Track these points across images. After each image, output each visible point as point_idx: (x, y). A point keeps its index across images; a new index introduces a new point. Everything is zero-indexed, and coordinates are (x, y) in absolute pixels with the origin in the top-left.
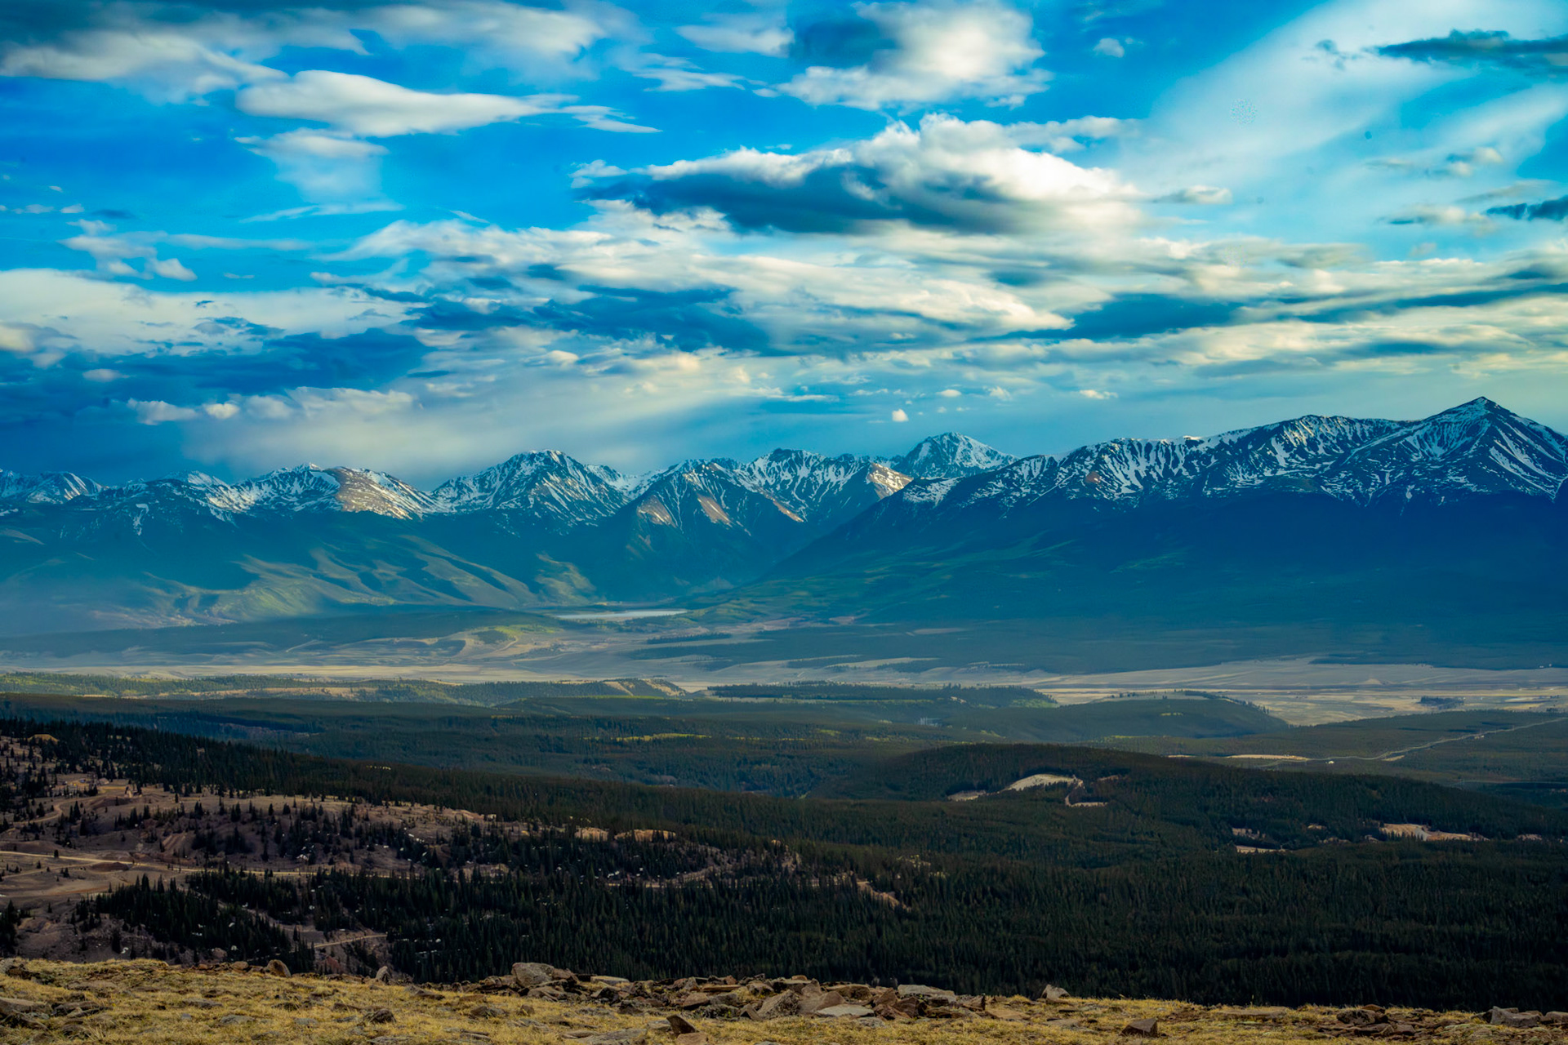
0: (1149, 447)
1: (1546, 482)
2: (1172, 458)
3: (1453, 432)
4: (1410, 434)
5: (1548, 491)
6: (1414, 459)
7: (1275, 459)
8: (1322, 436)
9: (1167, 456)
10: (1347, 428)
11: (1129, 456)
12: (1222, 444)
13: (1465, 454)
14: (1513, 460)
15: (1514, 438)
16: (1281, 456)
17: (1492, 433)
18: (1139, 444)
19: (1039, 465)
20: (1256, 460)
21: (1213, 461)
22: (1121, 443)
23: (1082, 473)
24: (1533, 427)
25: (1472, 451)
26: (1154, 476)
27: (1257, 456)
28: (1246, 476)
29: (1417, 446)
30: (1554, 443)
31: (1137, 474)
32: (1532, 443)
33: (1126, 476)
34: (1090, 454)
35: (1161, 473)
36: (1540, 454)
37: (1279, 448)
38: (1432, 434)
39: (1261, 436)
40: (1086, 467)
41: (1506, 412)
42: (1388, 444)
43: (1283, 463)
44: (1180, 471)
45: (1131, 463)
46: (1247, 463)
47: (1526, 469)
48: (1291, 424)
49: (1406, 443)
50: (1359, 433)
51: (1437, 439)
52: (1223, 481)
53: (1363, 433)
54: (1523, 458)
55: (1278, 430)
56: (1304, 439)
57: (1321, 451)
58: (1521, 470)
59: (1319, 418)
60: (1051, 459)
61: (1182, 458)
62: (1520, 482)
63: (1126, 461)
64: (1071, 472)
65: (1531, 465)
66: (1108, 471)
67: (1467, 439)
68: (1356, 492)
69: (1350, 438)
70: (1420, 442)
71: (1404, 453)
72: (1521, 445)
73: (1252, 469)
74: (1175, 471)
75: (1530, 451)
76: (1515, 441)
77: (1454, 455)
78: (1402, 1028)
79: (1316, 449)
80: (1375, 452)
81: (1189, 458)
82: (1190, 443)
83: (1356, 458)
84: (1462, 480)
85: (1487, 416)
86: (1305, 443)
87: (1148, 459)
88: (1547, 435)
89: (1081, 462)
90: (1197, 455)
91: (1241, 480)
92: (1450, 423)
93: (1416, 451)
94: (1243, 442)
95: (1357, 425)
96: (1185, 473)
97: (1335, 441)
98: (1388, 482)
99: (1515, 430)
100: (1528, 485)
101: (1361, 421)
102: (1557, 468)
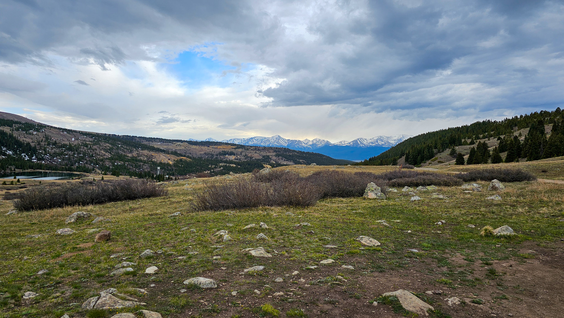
0: (239, 139)
15: (281, 139)
16: (254, 141)
19: (226, 141)
20: (252, 141)
21: (247, 141)
22: (236, 139)
31: (238, 142)
36: (284, 141)
39: (252, 138)
48: (255, 137)
53: (264, 138)
56: (257, 139)
58: (282, 143)
59: (259, 136)
66: (235, 142)
67: (276, 139)
68: (264, 145)
71: (269, 141)
80: (266, 140)
82: (244, 139)
84: (276, 144)
89: (231, 140)
91: (250, 143)
94: (250, 139)
96: (243, 142)
98: (268, 144)
102: (286, 143)
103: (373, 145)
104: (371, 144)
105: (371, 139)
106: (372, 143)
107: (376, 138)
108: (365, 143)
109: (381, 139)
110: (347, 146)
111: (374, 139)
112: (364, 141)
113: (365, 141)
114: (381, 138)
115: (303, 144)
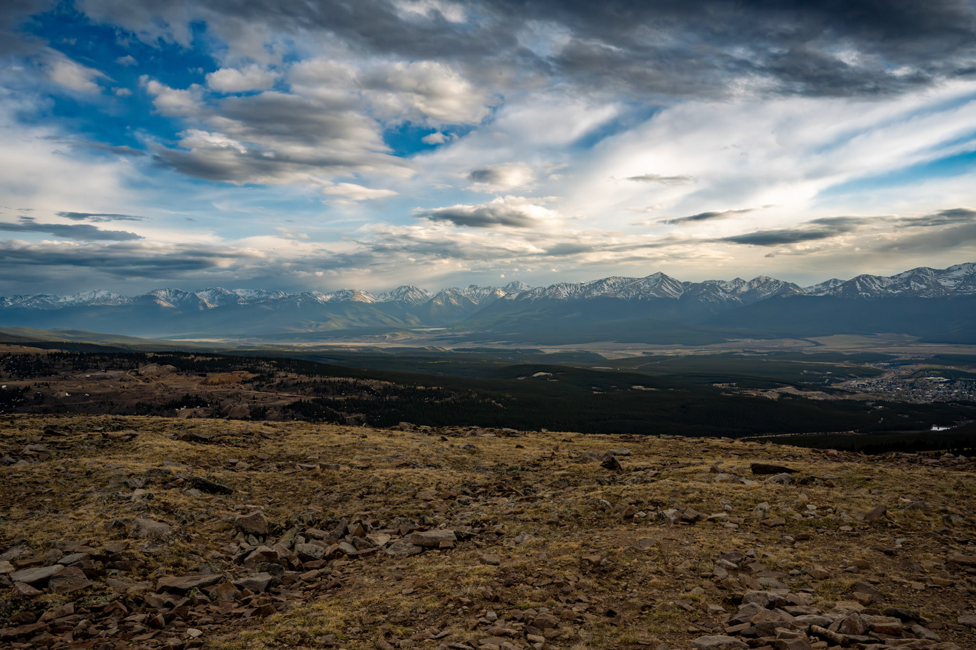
0: (570, 285)
1: (676, 295)
2: (577, 288)
3: (651, 281)
4: (640, 282)
5: (677, 297)
6: (641, 288)
7: (604, 288)
8: (617, 282)
9: (575, 287)
10: (623, 280)
12: (590, 284)
13: (655, 287)
14: (668, 288)
15: (668, 283)
16: (606, 287)
17: (662, 281)
18: (568, 284)
19: (541, 289)
20: (599, 289)
21: (588, 289)
22: (563, 284)
23: (552, 292)
24: (673, 280)
25: (657, 286)
26: (572, 292)
27: (599, 287)
30: (679, 284)
31: (567, 292)
32: (673, 284)
33: (564, 293)
34: (555, 286)
35: (574, 292)
36: (675, 287)
37: (605, 285)
38: (646, 281)
39: (601, 282)
40: (554, 290)
41: (666, 276)
42: (635, 284)
43: (606, 289)
44: (579, 291)
46: (597, 289)
48: (609, 279)
49: (639, 284)
51: (648, 283)
52: (590, 294)
53: (628, 281)
54: (671, 288)
55: (605, 280)
57: (617, 286)
58: (670, 291)
59: (616, 277)
60: (544, 288)
61: (579, 288)
62: (669, 294)
63: (565, 288)
64: (550, 291)
65: (672, 290)
66: (560, 291)
67: (655, 283)
68: (626, 297)
69: (624, 283)
70: (643, 284)
71: (639, 287)
72: (670, 285)
73: (598, 291)
75: (672, 286)
77: (652, 287)
78: (637, 440)
79: (615, 285)
80: (631, 286)
81: (581, 288)
82: (582, 284)
83: (626, 288)
84: (654, 294)
85: (661, 277)
86: (612, 284)
87: (570, 288)
88: (677, 282)
89: (552, 289)
90: (583, 287)
91: (595, 294)
92: (651, 279)
93: (642, 286)
94: (596, 283)
97: (620, 283)
98: (634, 294)
99: (668, 281)
100: (671, 296)
101: (627, 278)
102: (679, 291)
103: (896, 292)
104: (890, 291)
105: (892, 277)
106: (894, 287)
107: (907, 275)
108: (876, 287)
109: (919, 277)
110: (827, 295)
111: (902, 276)
112: (874, 282)
113: (877, 282)
114: (921, 275)
115: (721, 294)
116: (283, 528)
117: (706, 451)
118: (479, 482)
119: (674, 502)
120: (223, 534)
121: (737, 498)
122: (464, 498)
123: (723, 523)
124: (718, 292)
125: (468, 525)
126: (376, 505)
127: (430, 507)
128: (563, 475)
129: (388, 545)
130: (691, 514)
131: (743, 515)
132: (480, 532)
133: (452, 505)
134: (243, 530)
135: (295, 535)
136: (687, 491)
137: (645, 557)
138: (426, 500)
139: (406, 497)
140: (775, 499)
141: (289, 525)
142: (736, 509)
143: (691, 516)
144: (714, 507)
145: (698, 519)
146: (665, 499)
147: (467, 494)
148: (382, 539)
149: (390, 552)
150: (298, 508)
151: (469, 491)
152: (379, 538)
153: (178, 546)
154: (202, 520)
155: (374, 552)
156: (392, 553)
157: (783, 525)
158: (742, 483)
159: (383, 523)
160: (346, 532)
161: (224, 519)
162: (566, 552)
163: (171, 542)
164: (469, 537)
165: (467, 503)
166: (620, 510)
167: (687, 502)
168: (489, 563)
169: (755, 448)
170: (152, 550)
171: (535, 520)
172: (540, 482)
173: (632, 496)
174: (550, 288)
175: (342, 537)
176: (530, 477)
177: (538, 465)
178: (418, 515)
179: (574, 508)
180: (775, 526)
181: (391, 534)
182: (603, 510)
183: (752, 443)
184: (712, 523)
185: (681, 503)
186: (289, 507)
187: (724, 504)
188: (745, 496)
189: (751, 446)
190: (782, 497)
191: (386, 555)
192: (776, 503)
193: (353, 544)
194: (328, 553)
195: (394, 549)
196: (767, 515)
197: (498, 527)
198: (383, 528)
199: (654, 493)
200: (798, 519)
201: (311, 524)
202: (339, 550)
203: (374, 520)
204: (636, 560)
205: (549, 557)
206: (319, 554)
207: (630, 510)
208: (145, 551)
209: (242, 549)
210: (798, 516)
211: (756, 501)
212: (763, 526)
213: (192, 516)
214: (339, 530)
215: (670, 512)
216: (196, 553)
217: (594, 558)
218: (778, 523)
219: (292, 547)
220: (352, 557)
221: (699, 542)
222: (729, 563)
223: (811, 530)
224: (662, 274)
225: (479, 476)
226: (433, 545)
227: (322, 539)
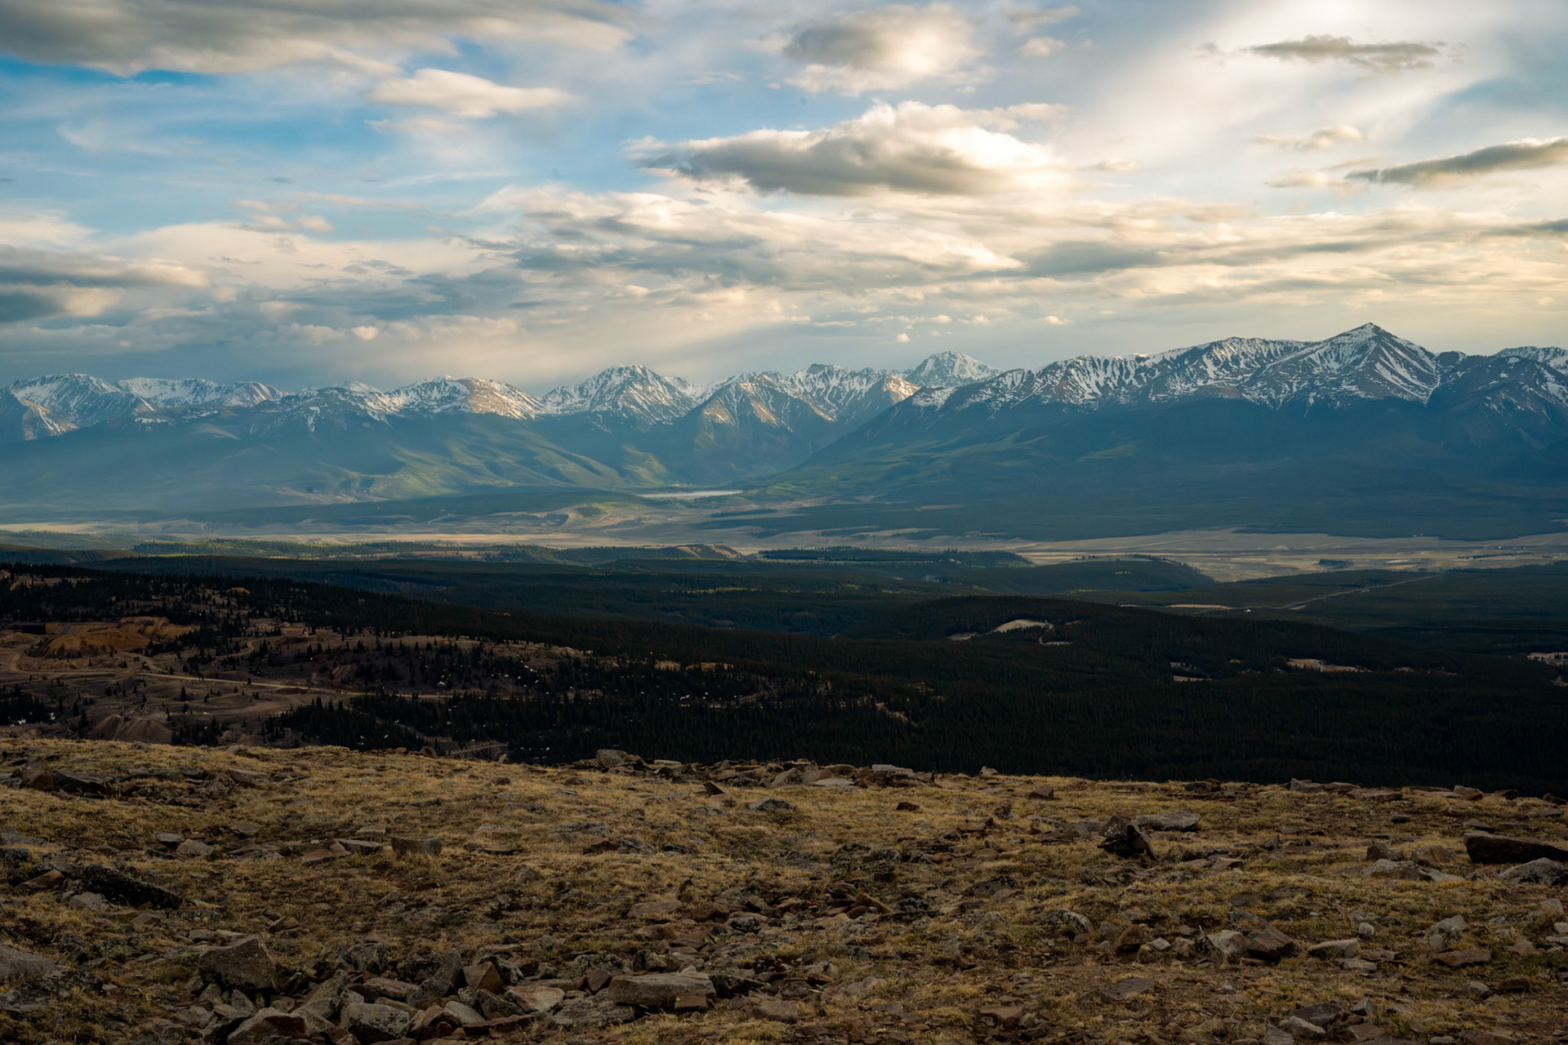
0: (1106, 363)
1: (1420, 390)
2: (1125, 372)
3: (1346, 351)
4: (1313, 352)
5: (1422, 398)
6: (1316, 372)
7: (1206, 372)
8: (1243, 354)
9: (1121, 369)
10: (1263, 347)
11: (1090, 369)
12: (1164, 361)
13: (1356, 368)
14: (1393, 372)
15: (1395, 355)
16: (1211, 369)
17: (1378, 351)
18: (1098, 360)
19: (1020, 376)
20: (1191, 373)
21: (1157, 373)
22: (1085, 360)
23: (1053, 383)
24: (1410, 346)
25: (1361, 366)
26: (1111, 385)
27: (1191, 369)
28: (1183, 385)
29: (1318, 362)
30: (1426, 359)
31: (1097, 384)
32: (1409, 359)
33: (1088, 385)
34: (1060, 368)
35: (1115, 382)
36: (1415, 368)
37: (1209, 363)
38: (1330, 352)
39: (1195, 354)
40: (1057, 378)
41: (1389, 335)
42: (1295, 360)
43: (1212, 375)
44: (1131, 381)
45: (1092, 375)
46: (1184, 375)
47: (1405, 380)
48: (1219, 345)
49: (1310, 360)
50: (1272, 352)
51: (1334, 356)
52: (1165, 389)
53: (1276, 352)
54: (1402, 371)
55: (1209, 349)
56: (1229, 356)
57: (1242, 366)
58: (1400, 381)
59: (1241, 340)
60: (1029, 372)
61: (1133, 371)
62: (1399, 390)
63: (1089, 373)
64: (1045, 382)
65: (1408, 377)
66: (1074, 381)
67: (1357, 356)
68: (1270, 398)
69: (1265, 355)
70: (1321, 358)
71: (1308, 367)
72: (1400, 360)
73: (1188, 380)
74: (1127, 381)
75: (1407, 365)
76: (1396, 358)
77: (1347, 368)
79: (1238, 364)
80: (1285, 366)
81: (1138, 371)
82: (1139, 359)
83: (1270, 371)
84: (1353, 388)
85: (1374, 338)
86: (1230, 359)
87: (1106, 371)
88: (1421, 353)
89: (1053, 374)
90: (1144, 368)
91: (1179, 388)
92: (1344, 344)
93: (1318, 366)
94: (1181, 359)
95: (1271, 345)
96: (1135, 382)
97: (1253, 358)
98: (1295, 390)
99: (1395, 349)
100: (1405, 392)
101: (1274, 342)
102: (1428, 379)
116: (309, 979)
117: (1403, 821)
118: (789, 885)
119: (1240, 917)
120: (171, 988)
121: (1394, 909)
122: (747, 918)
123: (1340, 960)
124: (1545, 380)
125: (747, 966)
126: (530, 932)
127: (662, 934)
128: (1003, 870)
129: (557, 1009)
130: (1272, 939)
131: (1397, 944)
132: (771, 980)
133: (716, 932)
134: (218, 979)
135: (340, 991)
136: (1277, 894)
137: (1121, 1011)
138: (654, 921)
139: (605, 916)
140: (1486, 911)
141: (324, 971)
142: (1384, 932)
143: (1270, 945)
144: (1334, 928)
145: (1288, 951)
146: (1220, 910)
147: (757, 910)
148: (543, 998)
149: (561, 1019)
150: (343, 938)
151: (760, 903)
152: (538, 995)
153: (79, 1001)
154: (121, 959)
155: (524, 1023)
156: (567, 1021)
157: (1481, 964)
158: (1428, 879)
159: (545, 967)
160: (460, 980)
161: (170, 956)
162: (949, 1002)
163: (65, 994)
164: (744, 988)
165: (752, 928)
166: (1109, 936)
167: (1270, 918)
168: (772, 1018)
169: (1532, 812)
170: (24, 1008)
171: (904, 956)
172: (944, 886)
173: (1143, 905)
174: (1044, 373)
175: (452, 992)
176: (920, 878)
177: (944, 849)
178: (632, 951)
179: (999, 932)
180: (1464, 966)
181: (565, 988)
182: (1070, 935)
183: (1532, 801)
184: (1318, 960)
185: (1256, 920)
186: (321, 939)
187: (1358, 922)
188: (1414, 905)
189: (1526, 807)
190: (1501, 906)
191: (553, 1026)
192: (1483, 920)
193: (477, 1006)
194: (418, 1024)
195: (572, 1014)
196: (1453, 943)
197: (816, 969)
198: (546, 977)
199: (1196, 899)
200: (1522, 952)
201: (375, 970)
202: (443, 1017)
203: (525, 961)
204: (1100, 1018)
205: (907, 1009)
206: (399, 1027)
207: (1135, 934)
208: (11, 1008)
209: (220, 1017)
210: (1524, 945)
211: (1438, 916)
212: (1437, 967)
213: (95, 949)
214: (441, 979)
215: (1221, 938)
216: (120, 1019)
217: (1005, 1013)
218: (1472, 960)
219: (335, 1015)
220: (473, 1033)
221: (1256, 987)
222: (1305, 1024)
223: (1543, 974)
224: (1376, 329)
225: (789, 871)
226: (664, 1003)
227: (403, 999)
